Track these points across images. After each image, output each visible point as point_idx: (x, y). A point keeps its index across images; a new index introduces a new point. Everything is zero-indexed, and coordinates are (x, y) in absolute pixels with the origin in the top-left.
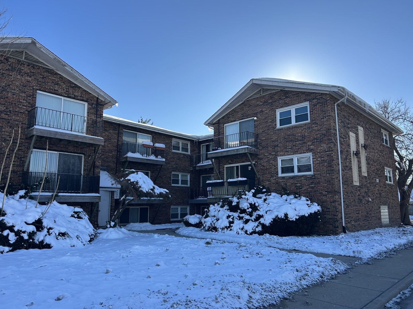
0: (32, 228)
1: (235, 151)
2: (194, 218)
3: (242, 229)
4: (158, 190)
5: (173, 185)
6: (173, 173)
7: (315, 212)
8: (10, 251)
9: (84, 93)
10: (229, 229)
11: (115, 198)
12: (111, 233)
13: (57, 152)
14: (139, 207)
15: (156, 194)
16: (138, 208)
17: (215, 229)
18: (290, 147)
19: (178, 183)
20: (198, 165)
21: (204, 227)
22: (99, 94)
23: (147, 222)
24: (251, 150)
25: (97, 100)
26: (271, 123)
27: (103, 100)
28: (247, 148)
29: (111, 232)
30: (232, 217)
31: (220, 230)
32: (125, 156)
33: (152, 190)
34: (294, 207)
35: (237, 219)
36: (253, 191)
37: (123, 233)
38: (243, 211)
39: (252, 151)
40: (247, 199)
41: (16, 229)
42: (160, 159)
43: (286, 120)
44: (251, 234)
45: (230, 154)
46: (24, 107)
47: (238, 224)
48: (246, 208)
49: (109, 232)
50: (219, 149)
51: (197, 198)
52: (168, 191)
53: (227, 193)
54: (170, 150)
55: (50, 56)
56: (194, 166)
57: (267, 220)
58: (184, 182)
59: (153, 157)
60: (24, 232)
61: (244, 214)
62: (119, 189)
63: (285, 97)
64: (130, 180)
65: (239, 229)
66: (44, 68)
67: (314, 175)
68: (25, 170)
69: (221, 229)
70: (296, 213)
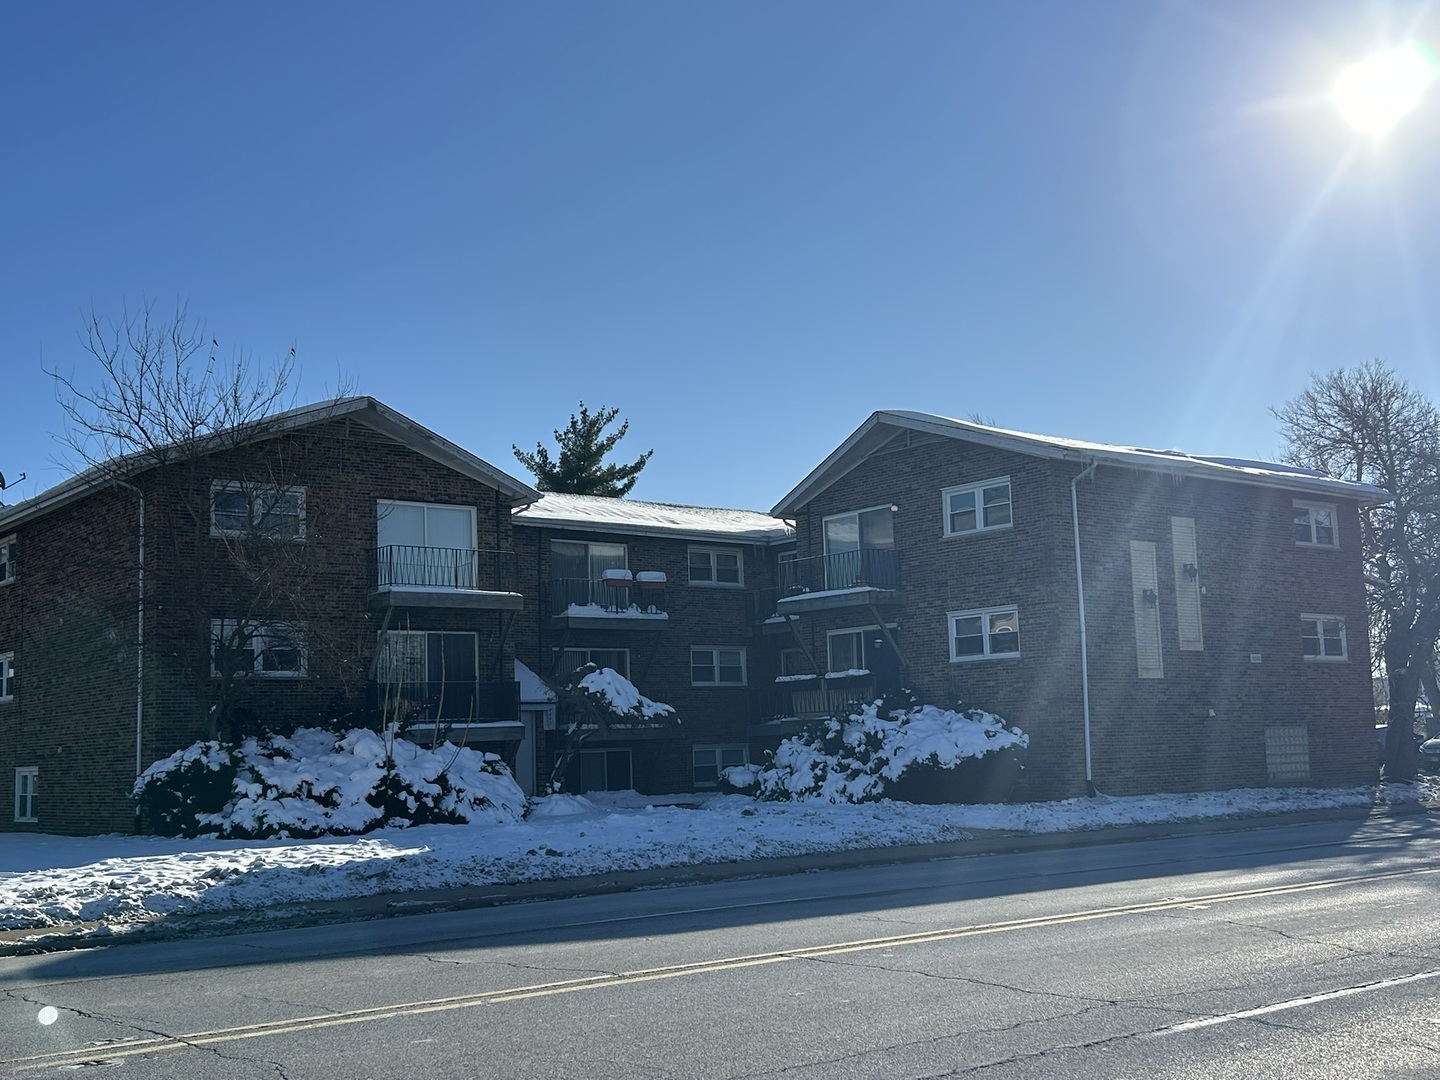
0: (436, 789)
1: (842, 598)
2: (741, 773)
3: (843, 791)
4: (652, 708)
5: (695, 684)
6: (694, 648)
7: (1002, 748)
8: (411, 825)
9: (468, 487)
10: (815, 793)
11: (546, 728)
12: (556, 804)
13: (423, 633)
14: (604, 751)
15: (646, 718)
16: (602, 754)
17: (786, 795)
18: (973, 589)
19: (712, 679)
20: (767, 621)
21: (762, 793)
22: (500, 484)
23: (630, 789)
24: (881, 596)
25: (497, 497)
26: (929, 524)
27: (510, 494)
28: (869, 591)
29: (557, 801)
30: (821, 766)
31: (795, 796)
32: (561, 616)
33: (634, 708)
34: (953, 740)
35: (836, 771)
36: (879, 702)
37: (582, 805)
38: (850, 752)
39: (884, 598)
40: (863, 722)
41: (415, 790)
42: (655, 615)
43: (963, 517)
44: (860, 801)
45: (830, 605)
46: (358, 542)
47: (834, 782)
48: (855, 744)
49: (553, 803)
50: (806, 592)
51: (768, 721)
52: (673, 710)
53: (827, 709)
54: (683, 583)
55: (402, 424)
56: (757, 623)
57: (894, 771)
58: (730, 673)
59: (633, 613)
60: (427, 795)
61: (851, 759)
62: (554, 706)
63: (959, 459)
64: (587, 689)
65: (835, 793)
66: (385, 446)
67: (1021, 660)
68: (371, 678)
69: (797, 793)
70: (956, 751)
